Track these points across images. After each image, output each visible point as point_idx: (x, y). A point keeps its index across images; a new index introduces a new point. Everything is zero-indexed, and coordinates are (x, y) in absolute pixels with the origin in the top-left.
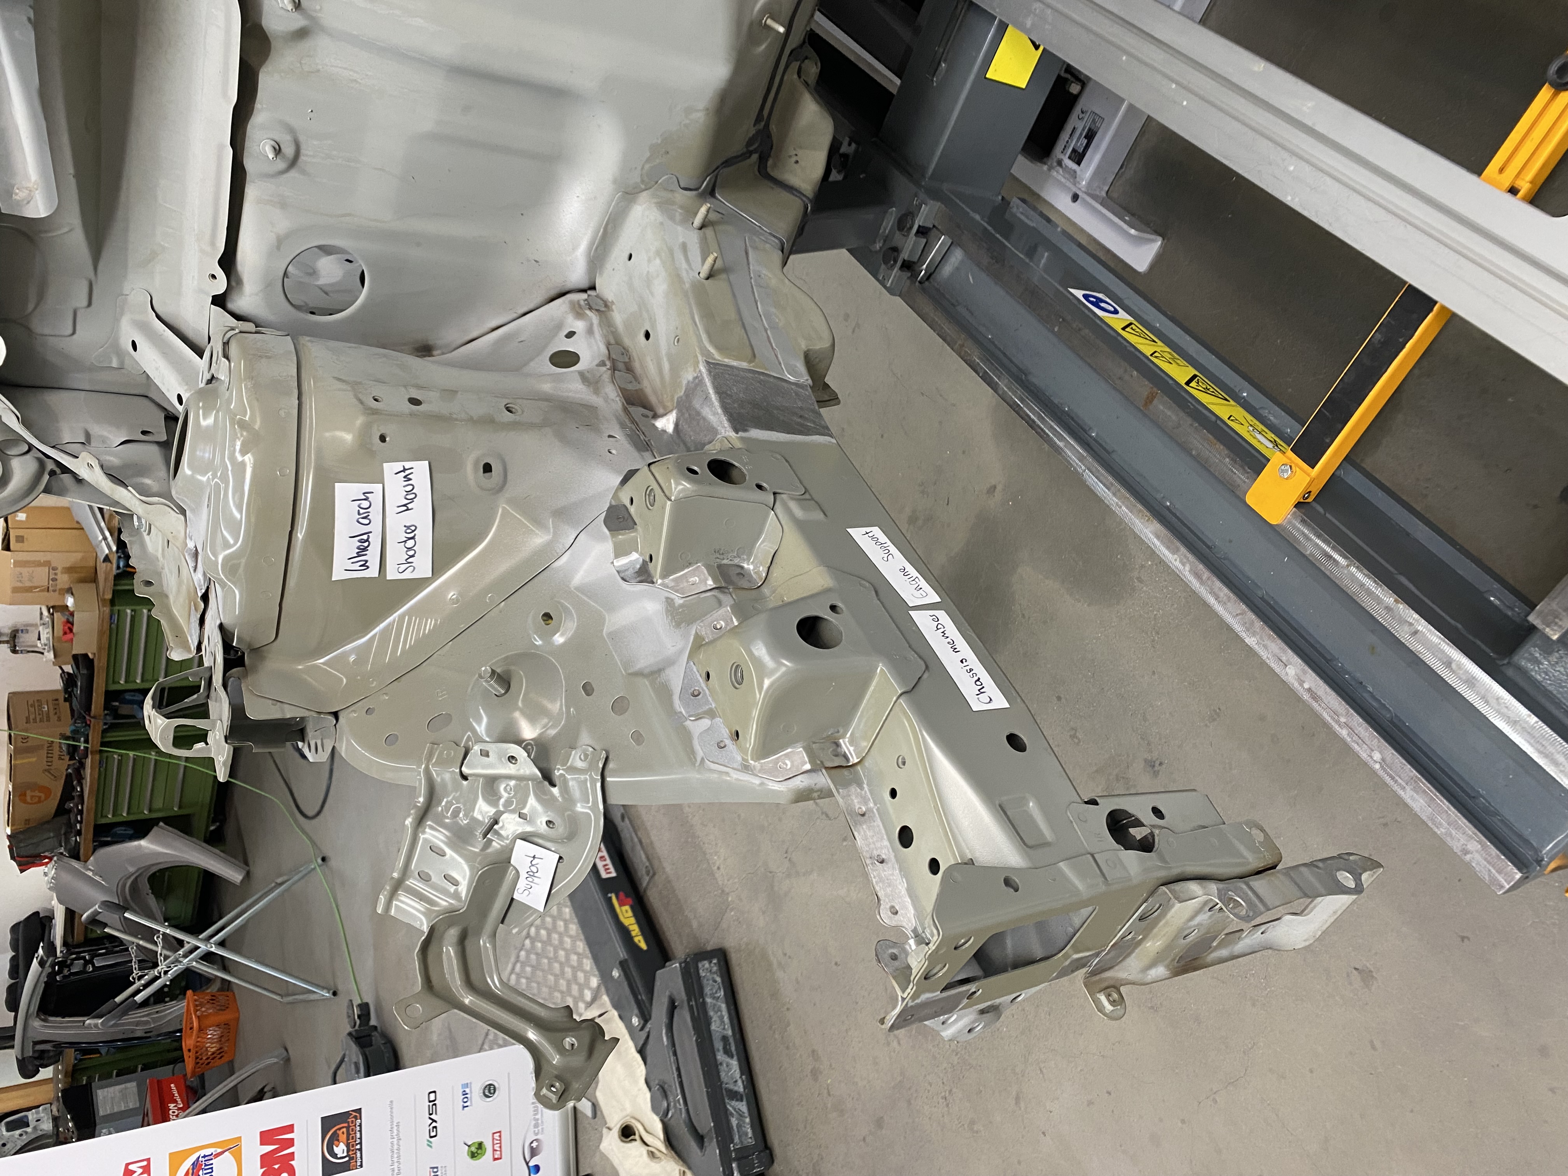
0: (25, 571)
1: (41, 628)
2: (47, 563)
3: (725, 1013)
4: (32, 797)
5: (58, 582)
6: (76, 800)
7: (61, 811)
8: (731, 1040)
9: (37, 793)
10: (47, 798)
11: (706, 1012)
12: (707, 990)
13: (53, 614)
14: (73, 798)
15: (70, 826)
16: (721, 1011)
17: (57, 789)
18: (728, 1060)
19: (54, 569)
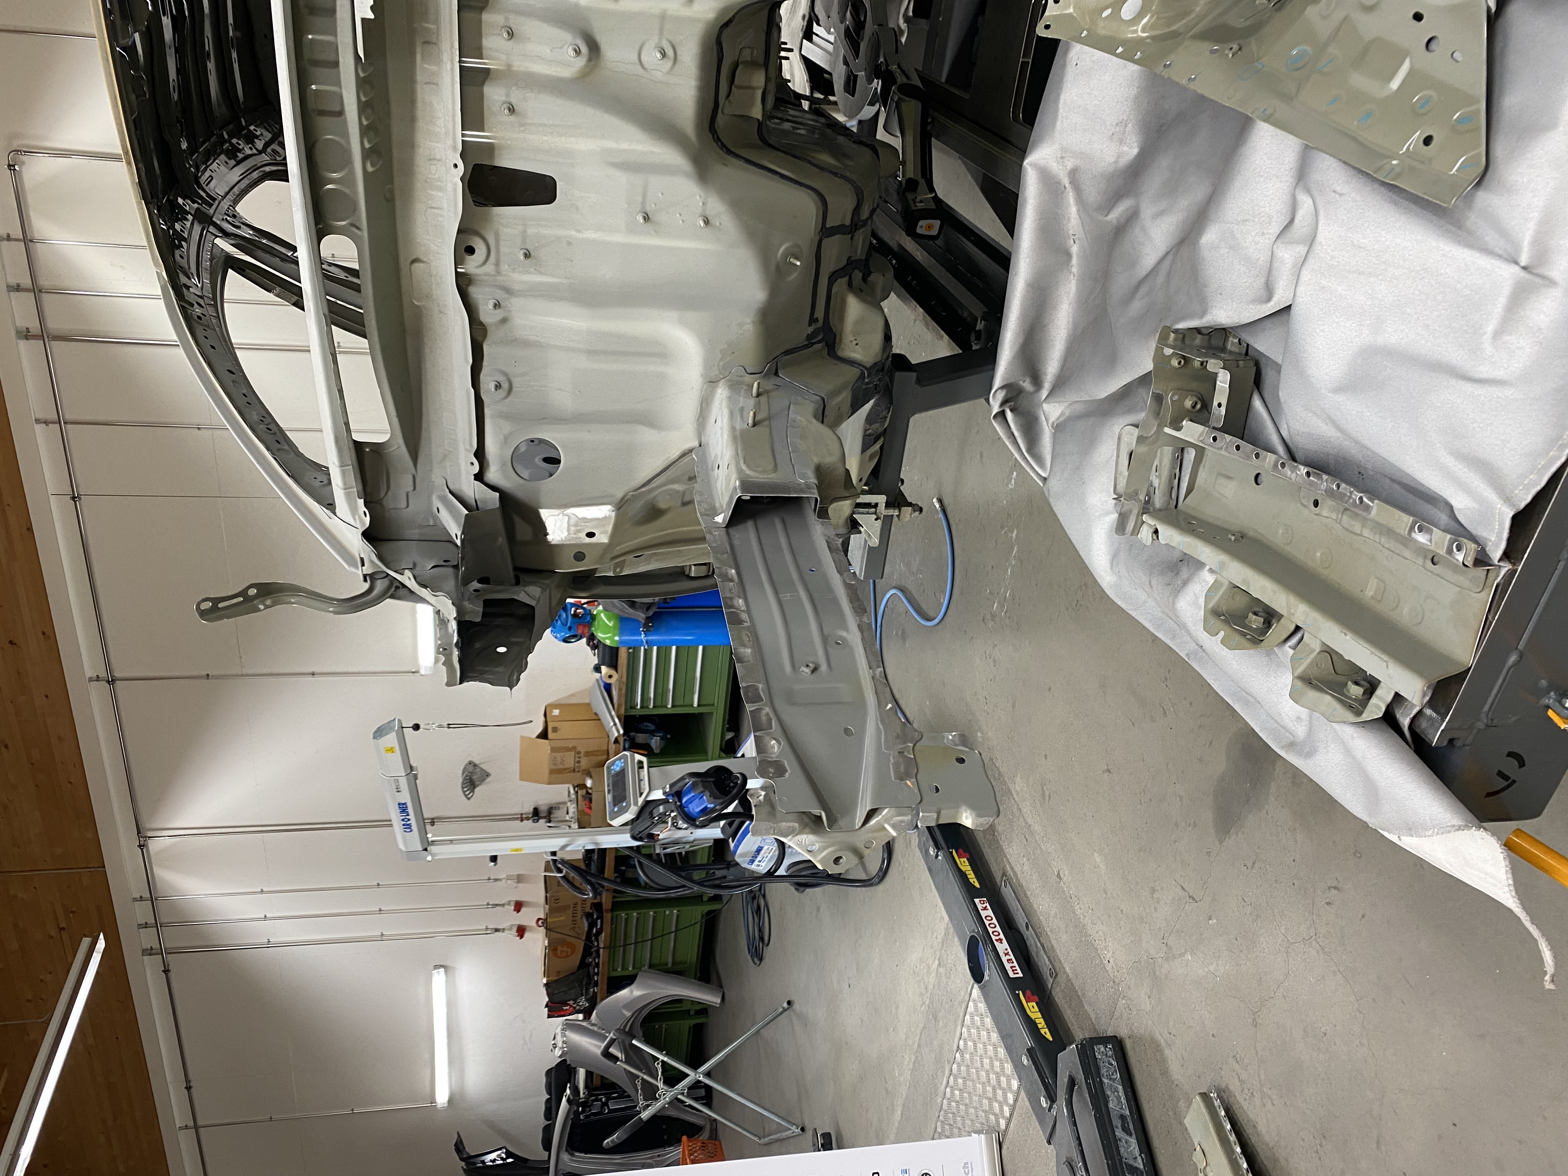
0: (558, 755)
1: (569, 804)
2: (573, 749)
3: (1121, 1093)
4: (562, 951)
5: (581, 764)
6: (594, 954)
7: (583, 965)
8: (1129, 1120)
9: (565, 949)
10: (573, 952)
11: (1103, 1091)
12: (1104, 1071)
13: (577, 792)
14: (591, 954)
15: (590, 977)
16: (1118, 1092)
17: (580, 945)
18: (1128, 1138)
19: (579, 753)
